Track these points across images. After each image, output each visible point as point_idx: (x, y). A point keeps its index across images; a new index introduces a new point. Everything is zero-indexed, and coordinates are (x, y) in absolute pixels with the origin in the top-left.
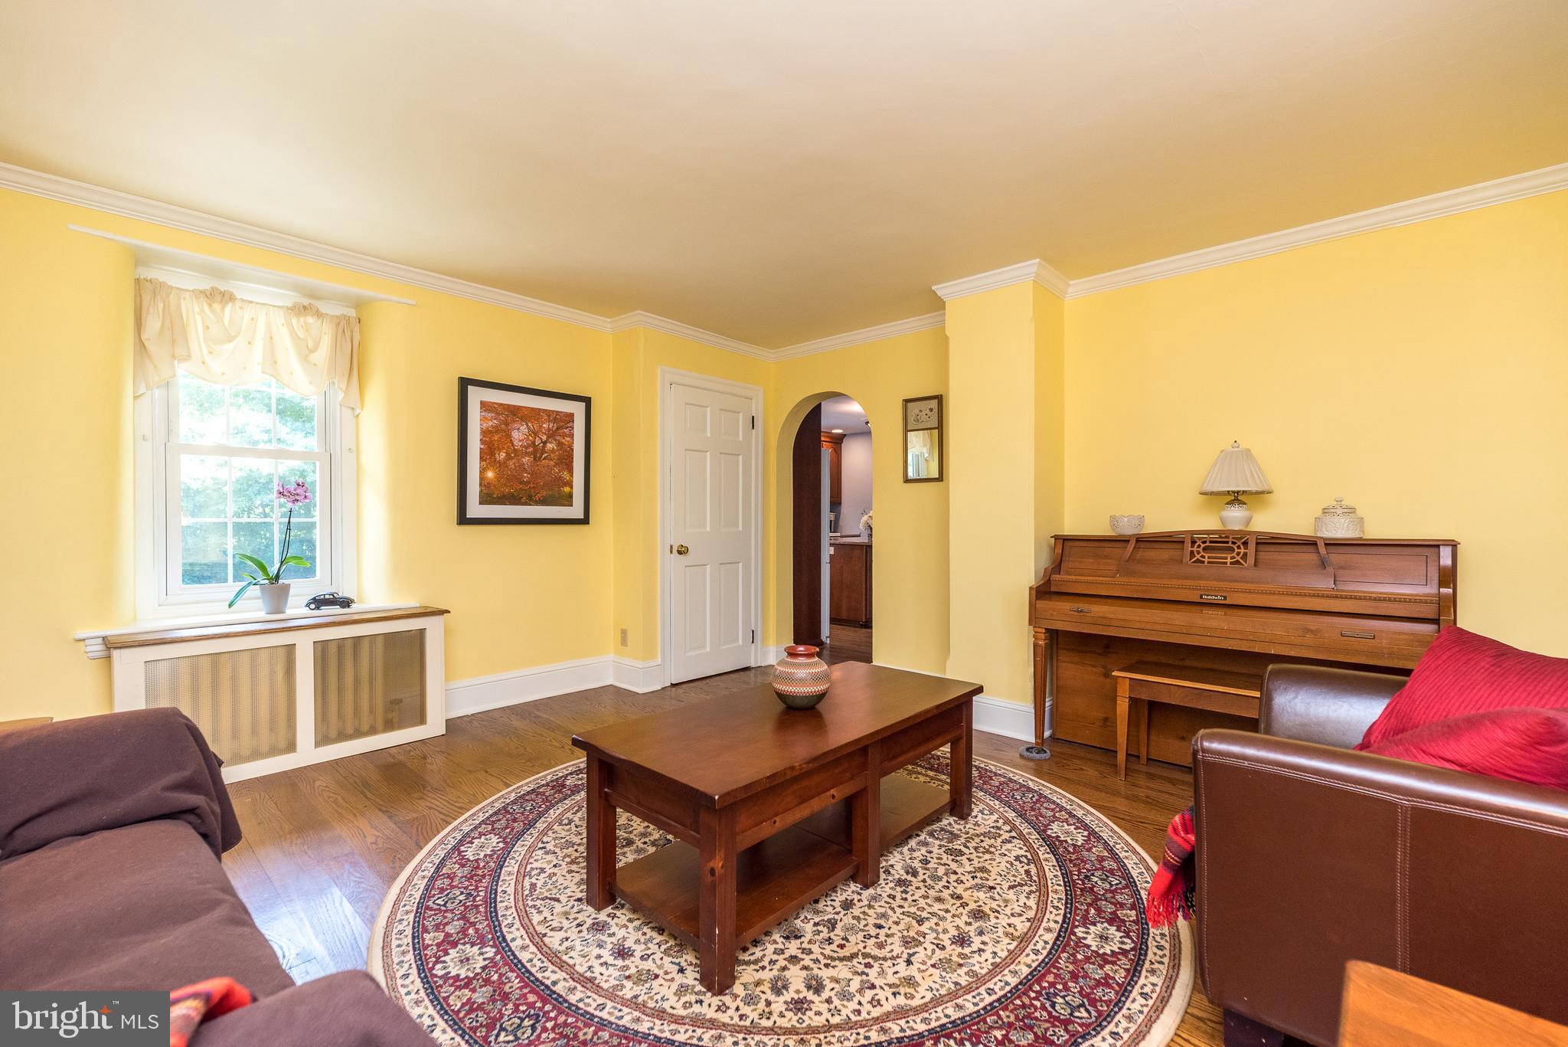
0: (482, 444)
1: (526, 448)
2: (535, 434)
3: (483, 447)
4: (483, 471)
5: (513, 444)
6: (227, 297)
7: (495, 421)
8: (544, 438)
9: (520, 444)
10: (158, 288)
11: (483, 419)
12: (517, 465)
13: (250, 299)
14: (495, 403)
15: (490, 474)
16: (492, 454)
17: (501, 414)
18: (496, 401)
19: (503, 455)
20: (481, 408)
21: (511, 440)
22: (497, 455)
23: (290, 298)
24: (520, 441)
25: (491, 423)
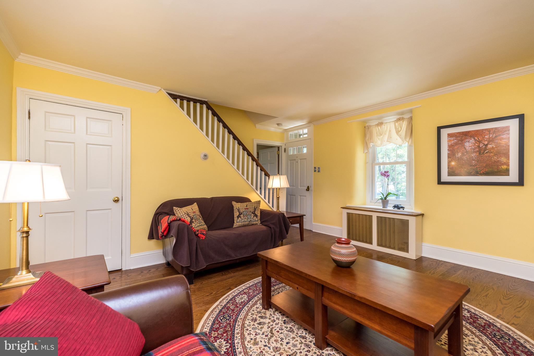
0: (449, 151)
1: (474, 149)
2: (480, 142)
3: (449, 152)
4: (449, 162)
5: (465, 149)
6: (379, 124)
7: (456, 141)
8: (486, 143)
9: (470, 148)
10: (369, 127)
11: (449, 141)
12: (468, 158)
13: (386, 122)
14: (455, 133)
15: (453, 163)
16: (454, 155)
17: (458, 137)
18: (455, 132)
19: (460, 154)
20: (448, 137)
21: (465, 147)
22: (457, 155)
23: (395, 118)
24: (470, 147)
25: (453, 142)
